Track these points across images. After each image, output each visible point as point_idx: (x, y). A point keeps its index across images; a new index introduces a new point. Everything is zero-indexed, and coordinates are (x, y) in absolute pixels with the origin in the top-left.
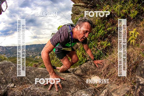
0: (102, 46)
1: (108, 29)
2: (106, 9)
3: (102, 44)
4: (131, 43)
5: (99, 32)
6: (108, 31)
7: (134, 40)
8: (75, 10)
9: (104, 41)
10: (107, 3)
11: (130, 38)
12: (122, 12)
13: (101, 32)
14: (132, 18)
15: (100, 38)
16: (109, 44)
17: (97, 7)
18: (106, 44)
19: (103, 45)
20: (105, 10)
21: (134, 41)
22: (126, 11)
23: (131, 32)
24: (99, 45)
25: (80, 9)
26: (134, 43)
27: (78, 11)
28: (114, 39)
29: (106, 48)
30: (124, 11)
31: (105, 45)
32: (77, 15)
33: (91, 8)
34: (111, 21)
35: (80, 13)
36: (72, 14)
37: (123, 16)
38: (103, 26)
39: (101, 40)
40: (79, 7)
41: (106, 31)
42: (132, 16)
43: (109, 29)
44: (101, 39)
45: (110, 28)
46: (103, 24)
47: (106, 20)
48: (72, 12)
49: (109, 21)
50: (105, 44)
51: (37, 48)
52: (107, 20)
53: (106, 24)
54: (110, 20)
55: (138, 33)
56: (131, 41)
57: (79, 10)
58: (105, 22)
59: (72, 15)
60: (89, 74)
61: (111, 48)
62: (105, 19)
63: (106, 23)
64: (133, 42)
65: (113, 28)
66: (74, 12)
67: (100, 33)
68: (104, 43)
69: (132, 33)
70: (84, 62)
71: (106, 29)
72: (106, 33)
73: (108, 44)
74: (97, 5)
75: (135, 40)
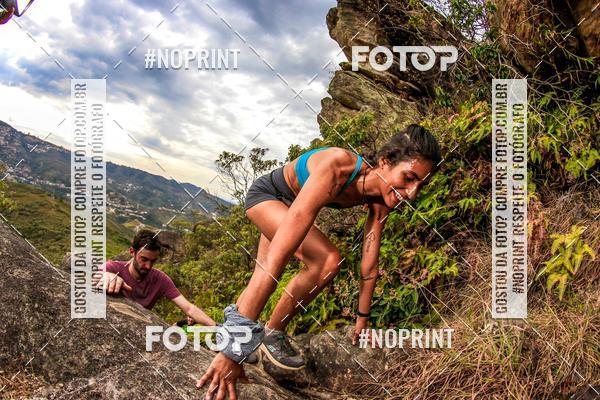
0: (421, 268)
1: (461, 203)
2: (473, 114)
3: (423, 262)
4: (549, 287)
5: (420, 207)
6: (458, 207)
7: (565, 276)
8: (344, 88)
9: (433, 251)
10: (481, 95)
11: (550, 265)
12: (536, 143)
13: (431, 206)
14: (570, 177)
15: (418, 233)
16: (454, 269)
17: (434, 96)
18: (439, 263)
19: (425, 267)
20: (467, 117)
21: (564, 278)
22: (551, 145)
23: (559, 239)
24: (406, 259)
25: (362, 88)
26: (562, 287)
27: (355, 93)
28: (479, 250)
29: (433, 283)
30: (545, 141)
31: (435, 270)
32: (344, 110)
33: (410, 97)
34: (479, 169)
35: (359, 104)
36: (326, 99)
37: (537, 159)
38: (445, 185)
39: (423, 244)
40: (363, 81)
41: (452, 209)
42: (574, 167)
43: (467, 205)
44: (422, 236)
45: (472, 200)
46: (445, 174)
47: (462, 163)
48: (329, 92)
49: (470, 169)
50: (436, 262)
51: (148, 189)
52: (466, 164)
53: (456, 178)
54: (477, 167)
55: (587, 248)
56: (554, 278)
57: (359, 91)
58: (455, 170)
59: (324, 102)
60: (339, 389)
61: (456, 286)
62: (459, 158)
63: (460, 173)
64: (558, 282)
65: (484, 202)
66: (338, 92)
67: (423, 210)
68: (431, 256)
69: (563, 245)
70: (325, 316)
71: (452, 198)
72: (450, 215)
73: (450, 266)
74: (439, 90)
75: (571, 274)
